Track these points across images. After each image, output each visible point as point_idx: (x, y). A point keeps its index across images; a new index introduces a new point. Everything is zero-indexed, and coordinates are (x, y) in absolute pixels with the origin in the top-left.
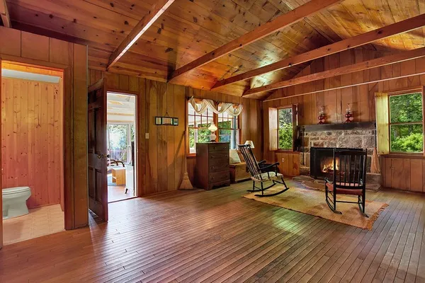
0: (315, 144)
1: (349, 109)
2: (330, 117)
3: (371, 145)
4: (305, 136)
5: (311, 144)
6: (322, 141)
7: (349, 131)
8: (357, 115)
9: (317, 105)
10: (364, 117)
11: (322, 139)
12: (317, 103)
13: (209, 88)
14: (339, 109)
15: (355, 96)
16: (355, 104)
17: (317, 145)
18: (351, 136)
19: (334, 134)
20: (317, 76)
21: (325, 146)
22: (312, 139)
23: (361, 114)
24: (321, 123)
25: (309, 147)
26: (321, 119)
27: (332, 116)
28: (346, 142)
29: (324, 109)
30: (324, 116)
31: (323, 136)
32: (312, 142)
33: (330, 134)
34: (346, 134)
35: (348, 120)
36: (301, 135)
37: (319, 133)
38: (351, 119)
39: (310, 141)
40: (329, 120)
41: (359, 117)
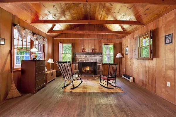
0: (80, 60)
1: (93, 47)
2: (86, 50)
3: (100, 61)
4: (76, 57)
5: (79, 60)
6: (83, 59)
7: (93, 56)
8: (95, 50)
9: (81, 44)
10: (97, 51)
11: (83, 58)
12: (81, 43)
13: (30, 23)
14: (89, 47)
15: (95, 43)
16: (95, 46)
17: (81, 61)
18: (94, 57)
19: (88, 56)
20: (88, 32)
21: (84, 61)
22: (79, 58)
23: (96, 50)
24: (83, 52)
25: (78, 62)
26: (83, 50)
27: (87, 50)
28: (92, 60)
29: (84, 46)
30: (83, 49)
31: (84, 57)
32: (79, 59)
33: (86, 56)
34: (92, 57)
35: (93, 52)
36: (75, 56)
37: (82, 56)
38: (93, 51)
39: (78, 59)
40: (85, 51)
41: (96, 51)
